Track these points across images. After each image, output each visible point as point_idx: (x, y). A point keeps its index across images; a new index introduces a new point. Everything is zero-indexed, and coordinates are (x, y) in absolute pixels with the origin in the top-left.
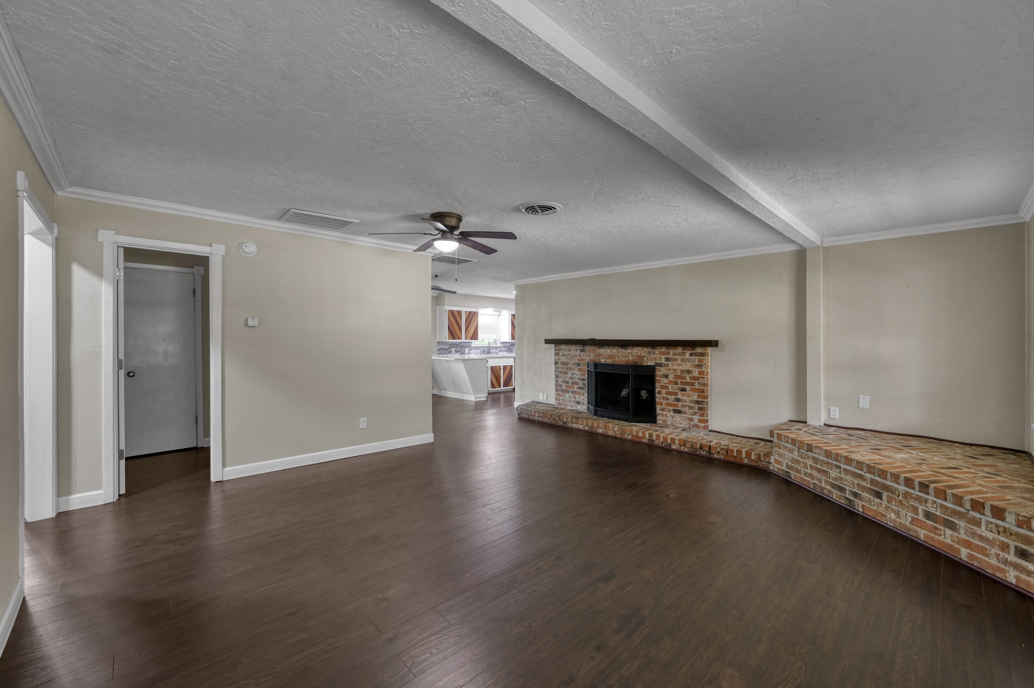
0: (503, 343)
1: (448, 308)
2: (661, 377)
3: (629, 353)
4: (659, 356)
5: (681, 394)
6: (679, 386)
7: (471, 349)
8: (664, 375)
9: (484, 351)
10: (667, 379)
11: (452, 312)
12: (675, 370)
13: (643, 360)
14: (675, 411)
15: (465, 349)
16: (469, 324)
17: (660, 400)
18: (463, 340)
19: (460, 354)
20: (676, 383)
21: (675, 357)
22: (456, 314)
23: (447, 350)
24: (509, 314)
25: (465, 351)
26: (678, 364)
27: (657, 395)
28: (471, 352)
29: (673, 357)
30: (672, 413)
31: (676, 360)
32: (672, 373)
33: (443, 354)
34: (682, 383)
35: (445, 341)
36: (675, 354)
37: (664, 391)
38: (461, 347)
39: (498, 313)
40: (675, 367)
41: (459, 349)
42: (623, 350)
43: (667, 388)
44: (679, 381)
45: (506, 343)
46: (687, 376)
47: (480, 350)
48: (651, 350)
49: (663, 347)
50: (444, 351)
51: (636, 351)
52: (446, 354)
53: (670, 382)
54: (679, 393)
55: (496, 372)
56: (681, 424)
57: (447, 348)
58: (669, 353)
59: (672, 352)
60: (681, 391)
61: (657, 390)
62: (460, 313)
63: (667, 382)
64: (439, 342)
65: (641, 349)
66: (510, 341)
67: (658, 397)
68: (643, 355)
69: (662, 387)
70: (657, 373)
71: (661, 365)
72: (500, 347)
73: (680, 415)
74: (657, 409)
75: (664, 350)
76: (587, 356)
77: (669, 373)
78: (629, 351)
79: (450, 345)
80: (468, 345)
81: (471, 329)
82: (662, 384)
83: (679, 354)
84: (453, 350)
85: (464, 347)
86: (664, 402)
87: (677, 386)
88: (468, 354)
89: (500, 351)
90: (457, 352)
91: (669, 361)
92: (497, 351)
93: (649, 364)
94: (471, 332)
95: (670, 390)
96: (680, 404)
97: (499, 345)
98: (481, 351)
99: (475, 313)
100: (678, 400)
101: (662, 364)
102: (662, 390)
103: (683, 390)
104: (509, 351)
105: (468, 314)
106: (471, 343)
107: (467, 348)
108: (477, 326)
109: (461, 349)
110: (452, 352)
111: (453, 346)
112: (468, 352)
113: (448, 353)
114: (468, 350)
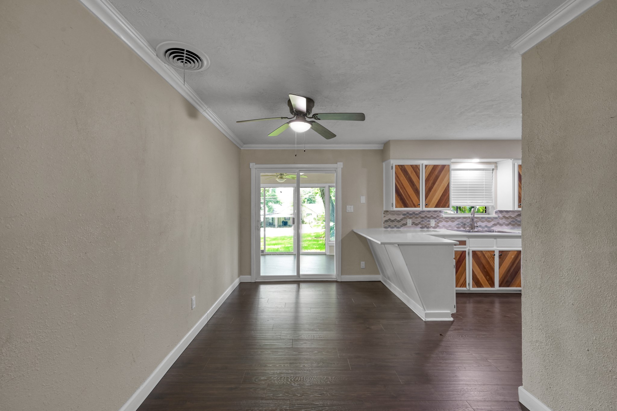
0: (501, 212)
1: (394, 162)
7: (442, 221)
9: (465, 224)
11: (402, 169)
15: (429, 221)
16: (434, 183)
18: (422, 207)
19: (421, 228)
22: (410, 171)
23: (399, 221)
24: (514, 165)
25: (429, 224)
28: (441, 224)
33: (393, 228)
35: (392, 209)
38: (422, 218)
39: (493, 166)
41: (419, 220)
45: (507, 212)
47: (456, 222)
50: (396, 223)
52: (398, 228)
55: (484, 261)
57: (399, 219)
62: (416, 168)
64: (387, 212)
66: (516, 208)
72: (496, 218)
79: (404, 215)
80: (437, 217)
81: (436, 191)
84: (409, 222)
85: (429, 218)
88: (434, 228)
89: (495, 225)
90: (417, 225)
92: (490, 224)
94: (435, 197)
97: (494, 215)
98: (458, 224)
99: (443, 167)
104: (513, 225)
105: (430, 169)
106: (440, 212)
107: (431, 220)
108: (448, 186)
109: (422, 221)
110: (408, 225)
111: (408, 216)
112: (435, 225)
113: (401, 226)
114: (435, 221)
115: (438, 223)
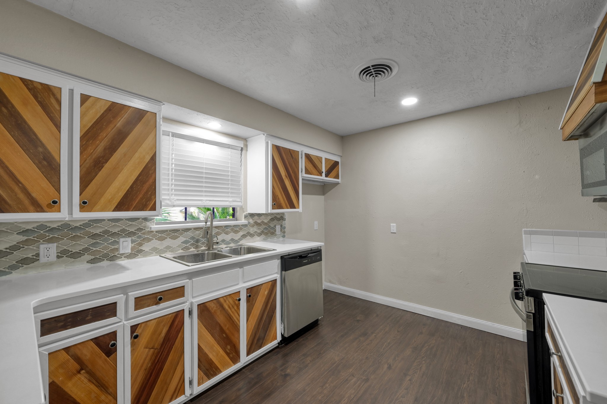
0: (252, 215)
7: (149, 240)
9: (198, 241)
15: (115, 242)
16: (112, 149)
18: (70, 211)
19: (91, 262)
23: (2, 254)
24: (267, 143)
25: (117, 249)
28: (146, 247)
38: (94, 236)
39: (241, 144)
41: (84, 243)
45: (259, 215)
47: (182, 239)
55: (221, 319)
62: (42, 92)
66: (270, 210)
72: (245, 226)
79: (25, 232)
80: (137, 232)
81: (117, 170)
84: (48, 250)
85: (114, 234)
88: (130, 256)
89: (244, 236)
90: (75, 255)
92: (237, 237)
94: (116, 184)
97: (243, 221)
98: (185, 242)
99: (141, 114)
104: (266, 234)
105: (100, 110)
106: (146, 219)
107: (122, 240)
108: (153, 161)
109: (93, 245)
110: (43, 259)
111: (42, 237)
112: (132, 249)
114: (133, 242)
115: (140, 245)
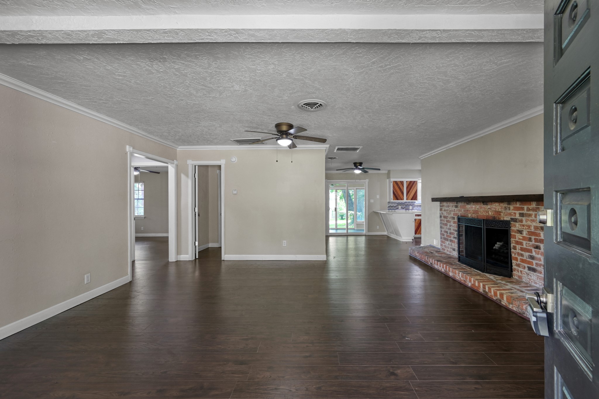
1: (393, 180)
2: (515, 232)
3: (489, 208)
4: (513, 212)
5: (535, 251)
6: (533, 243)
7: (415, 207)
8: (518, 230)
10: (521, 235)
11: (396, 182)
12: (529, 227)
13: (500, 215)
14: (530, 269)
15: (409, 207)
16: (410, 189)
17: (515, 255)
18: (405, 200)
19: (405, 210)
20: (530, 240)
21: (529, 212)
22: (399, 184)
23: (395, 207)
25: (409, 208)
26: (532, 220)
27: (512, 250)
28: (414, 208)
29: (527, 212)
30: (526, 270)
31: (530, 215)
32: (526, 229)
33: (392, 210)
34: (536, 240)
35: (391, 201)
36: (529, 210)
37: (518, 247)
38: (406, 205)
40: (529, 223)
41: (404, 206)
42: (484, 206)
43: (521, 244)
44: (533, 237)
46: (541, 232)
48: (507, 206)
49: (518, 202)
50: (393, 208)
51: (494, 207)
52: (395, 210)
53: (524, 238)
54: (533, 250)
56: (535, 283)
57: (395, 206)
58: (523, 209)
59: (525, 207)
60: (535, 248)
61: (512, 245)
62: (402, 182)
63: (521, 238)
64: (389, 202)
65: (498, 204)
67: (513, 253)
68: (500, 210)
69: (517, 243)
70: (512, 228)
71: (515, 220)
73: (535, 274)
74: (513, 264)
75: (518, 205)
76: (459, 211)
77: (523, 229)
78: (489, 207)
79: (397, 204)
80: (413, 205)
81: (411, 193)
82: (517, 240)
83: (533, 210)
84: (400, 207)
85: (409, 205)
86: (519, 258)
87: (531, 243)
88: (412, 210)
90: (403, 208)
91: (523, 216)
93: (506, 219)
94: (411, 195)
95: (524, 246)
96: (534, 262)
99: (414, 182)
100: (532, 258)
101: (517, 219)
102: (517, 246)
103: (537, 247)
105: (408, 183)
106: (414, 202)
107: (410, 206)
108: (417, 190)
109: (406, 207)
110: (399, 208)
111: (399, 205)
112: (412, 208)
113: (396, 209)
114: (412, 207)
115: (413, 208)
